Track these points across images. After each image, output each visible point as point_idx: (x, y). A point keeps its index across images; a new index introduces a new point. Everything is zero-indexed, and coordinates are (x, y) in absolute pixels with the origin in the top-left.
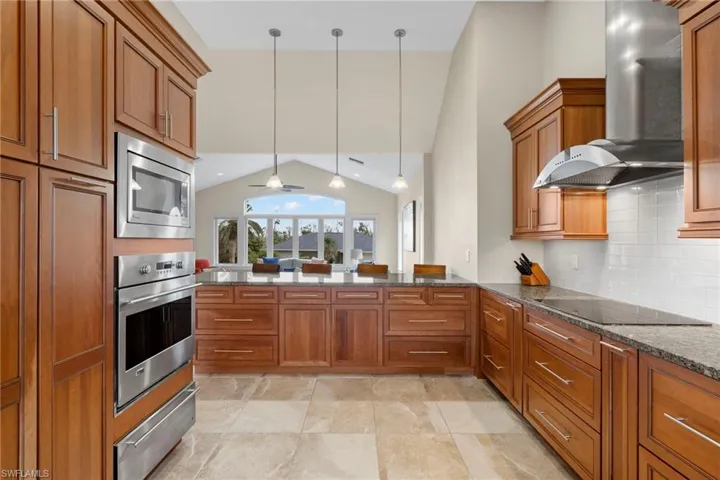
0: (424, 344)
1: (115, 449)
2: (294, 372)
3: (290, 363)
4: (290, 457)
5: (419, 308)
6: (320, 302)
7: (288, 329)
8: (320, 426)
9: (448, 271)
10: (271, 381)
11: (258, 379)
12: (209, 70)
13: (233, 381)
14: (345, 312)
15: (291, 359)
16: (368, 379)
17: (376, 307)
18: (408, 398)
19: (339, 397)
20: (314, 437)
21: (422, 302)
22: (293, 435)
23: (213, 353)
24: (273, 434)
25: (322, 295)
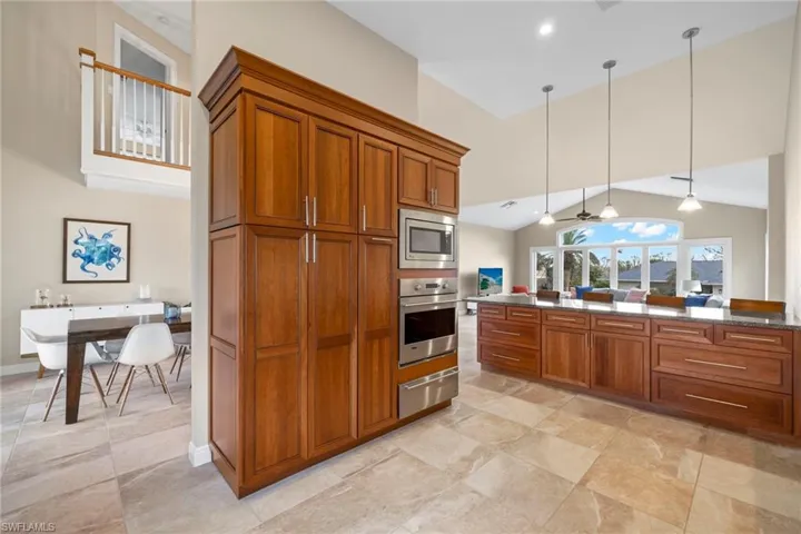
0: (709, 389)
1: (398, 388)
2: (557, 385)
3: (554, 378)
4: (513, 439)
5: (701, 347)
6: (581, 326)
7: (550, 346)
8: (550, 429)
9: (788, 310)
10: (533, 387)
11: (524, 383)
12: (468, 150)
13: (504, 380)
14: (605, 340)
15: (552, 374)
16: (631, 410)
17: (643, 339)
18: (668, 440)
19: (586, 416)
20: (541, 435)
21: (706, 341)
22: (525, 427)
23: (491, 356)
24: (511, 421)
25: (582, 321)
